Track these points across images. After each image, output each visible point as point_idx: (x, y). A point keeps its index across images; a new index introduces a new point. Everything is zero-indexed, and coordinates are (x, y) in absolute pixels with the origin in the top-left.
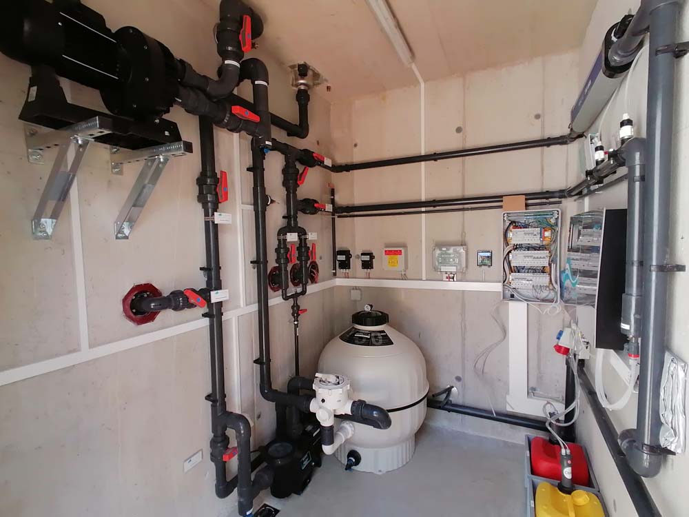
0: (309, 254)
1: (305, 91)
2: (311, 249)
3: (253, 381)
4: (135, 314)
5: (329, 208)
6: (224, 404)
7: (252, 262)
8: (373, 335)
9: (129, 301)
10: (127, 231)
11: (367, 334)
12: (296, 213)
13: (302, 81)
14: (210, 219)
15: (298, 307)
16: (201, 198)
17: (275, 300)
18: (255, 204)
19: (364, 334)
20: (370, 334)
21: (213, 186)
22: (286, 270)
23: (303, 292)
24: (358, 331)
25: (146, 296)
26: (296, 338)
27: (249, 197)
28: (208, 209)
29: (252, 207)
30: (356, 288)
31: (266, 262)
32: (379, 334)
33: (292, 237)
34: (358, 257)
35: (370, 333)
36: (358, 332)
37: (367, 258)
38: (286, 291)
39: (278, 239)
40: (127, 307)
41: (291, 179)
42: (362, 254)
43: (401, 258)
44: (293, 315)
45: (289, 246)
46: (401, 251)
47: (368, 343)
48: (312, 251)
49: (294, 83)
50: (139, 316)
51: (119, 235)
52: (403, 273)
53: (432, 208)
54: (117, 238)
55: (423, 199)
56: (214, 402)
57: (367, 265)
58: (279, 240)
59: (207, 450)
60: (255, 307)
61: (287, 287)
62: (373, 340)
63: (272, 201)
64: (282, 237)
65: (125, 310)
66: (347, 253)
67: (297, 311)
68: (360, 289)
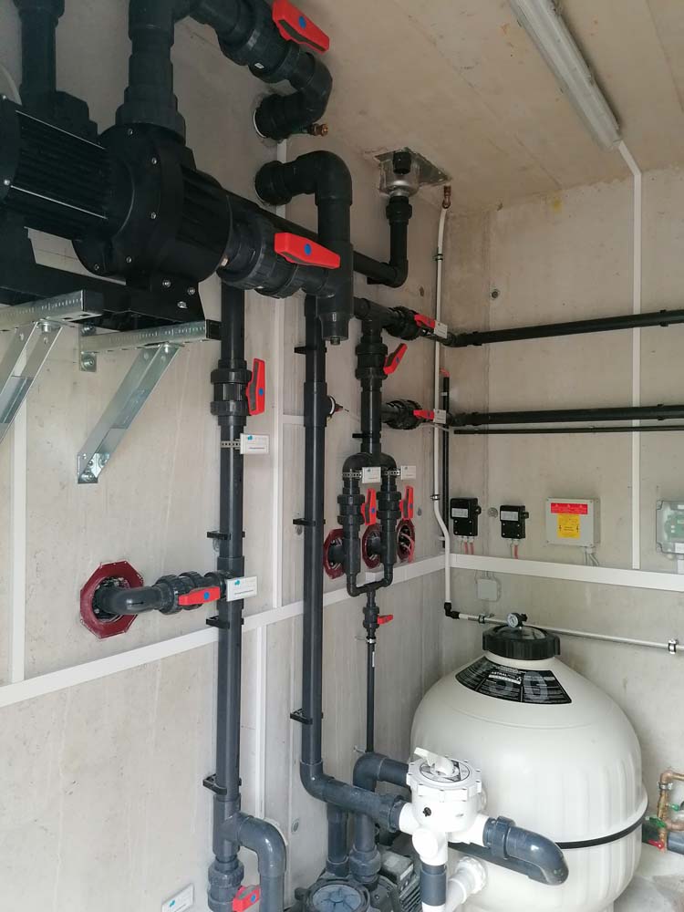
0: (401, 506)
1: (404, 200)
2: (403, 496)
3: (288, 756)
4: (98, 616)
5: (440, 416)
6: (236, 798)
7: (295, 522)
8: (527, 678)
9: (90, 595)
10: (96, 470)
11: (516, 677)
12: (378, 428)
13: (399, 183)
14: (230, 444)
15: (377, 610)
16: (218, 407)
17: (336, 595)
18: (307, 413)
19: (508, 675)
20: (522, 675)
21: (240, 386)
22: (356, 537)
23: (386, 581)
24: (496, 668)
25: (117, 584)
26: (371, 671)
27: (297, 401)
28: (229, 427)
29: (300, 420)
30: (488, 575)
31: (321, 522)
32: (540, 679)
33: (371, 476)
34: (493, 512)
35: (522, 673)
36: (495, 670)
37: (513, 516)
38: (355, 579)
39: (344, 479)
40: (87, 605)
41: (372, 364)
42: (503, 508)
43: (585, 521)
44: (366, 624)
45: (364, 492)
46: (586, 506)
47: (518, 696)
48: (406, 503)
49: (385, 186)
50: (103, 622)
51: (84, 476)
52: (590, 551)
53: (655, 422)
54: (81, 481)
55: (636, 402)
56: (219, 792)
57: (513, 530)
58: (346, 480)
59: (202, 885)
60: (297, 608)
61: (358, 570)
62: (528, 690)
63: (338, 408)
64: (351, 474)
65: (83, 611)
66: (471, 505)
67: (373, 619)
68: (497, 580)
